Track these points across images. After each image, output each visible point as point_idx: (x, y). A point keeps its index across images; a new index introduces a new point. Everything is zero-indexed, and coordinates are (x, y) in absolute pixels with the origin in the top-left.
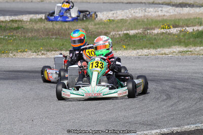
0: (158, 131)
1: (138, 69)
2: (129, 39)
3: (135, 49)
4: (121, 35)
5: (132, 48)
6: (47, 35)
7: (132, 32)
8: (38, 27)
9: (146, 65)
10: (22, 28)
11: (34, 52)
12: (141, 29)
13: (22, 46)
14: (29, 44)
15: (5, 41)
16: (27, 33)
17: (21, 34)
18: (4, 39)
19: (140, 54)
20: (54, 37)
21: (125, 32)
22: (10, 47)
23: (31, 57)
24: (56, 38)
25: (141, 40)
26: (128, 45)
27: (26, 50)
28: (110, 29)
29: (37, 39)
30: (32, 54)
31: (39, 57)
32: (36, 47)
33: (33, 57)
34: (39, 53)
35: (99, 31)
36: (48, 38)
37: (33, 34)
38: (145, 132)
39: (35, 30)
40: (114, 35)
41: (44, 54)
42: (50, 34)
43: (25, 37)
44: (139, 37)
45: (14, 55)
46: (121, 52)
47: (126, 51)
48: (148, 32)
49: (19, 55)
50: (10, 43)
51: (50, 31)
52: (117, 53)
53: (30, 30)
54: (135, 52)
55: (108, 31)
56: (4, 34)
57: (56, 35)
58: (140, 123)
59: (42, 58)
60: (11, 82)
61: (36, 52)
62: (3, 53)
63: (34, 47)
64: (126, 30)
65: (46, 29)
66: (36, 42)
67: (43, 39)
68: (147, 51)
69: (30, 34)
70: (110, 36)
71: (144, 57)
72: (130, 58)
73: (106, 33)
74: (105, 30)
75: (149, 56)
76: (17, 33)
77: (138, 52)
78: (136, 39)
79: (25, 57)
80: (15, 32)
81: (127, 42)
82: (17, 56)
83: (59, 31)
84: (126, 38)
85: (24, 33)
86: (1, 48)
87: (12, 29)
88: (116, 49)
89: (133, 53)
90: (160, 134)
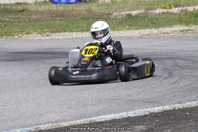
0: (160, 108)
1: (140, 49)
2: (131, 19)
3: (137, 29)
4: (124, 16)
5: (134, 28)
6: (52, 16)
7: (134, 13)
8: (43, 10)
9: (148, 44)
10: (27, 10)
12: (143, 10)
13: (27, 28)
14: (34, 26)
15: (10, 24)
16: (32, 15)
17: (26, 16)
18: (9, 21)
19: (142, 33)
20: (58, 19)
21: (128, 13)
22: (16, 29)
23: (36, 38)
24: (60, 20)
25: (143, 20)
26: (131, 25)
27: (31, 32)
28: (113, 10)
29: (42, 21)
30: (37, 35)
31: (45, 38)
32: (41, 28)
33: (38, 38)
34: (44, 34)
35: (102, 12)
36: (52, 20)
37: (37, 16)
38: (147, 109)
39: (40, 12)
40: (116, 16)
41: (49, 36)
42: (54, 16)
43: (30, 19)
44: (141, 17)
45: (20, 37)
46: (123, 32)
47: (128, 31)
48: (149, 12)
49: (25, 37)
50: (15, 25)
51: (54, 13)
52: (120, 33)
53: (35, 13)
54: (137, 32)
55: (111, 12)
56: (10, 16)
57: (60, 16)
58: (143, 101)
59: (46, 40)
60: (17, 63)
61: (40, 34)
62: (9, 35)
63: (39, 28)
64: (129, 11)
65: (51, 11)
66: (41, 23)
67: (47, 21)
68: (149, 30)
69: (34, 16)
70: (112, 17)
71: (146, 36)
72: (132, 38)
73: (109, 14)
74: (108, 10)
75: (151, 36)
76: (22, 15)
77: (140, 32)
78: (138, 19)
79: (31, 38)
80: (20, 15)
81: (129, 22)
82: (22, 38)
83: (63, 12)
84: (129, 18)
85: (29, 15)
86: (6, 30)
87: (17, 11)
88: (118, 30)
89: (135, 33)
90: (162, 111)
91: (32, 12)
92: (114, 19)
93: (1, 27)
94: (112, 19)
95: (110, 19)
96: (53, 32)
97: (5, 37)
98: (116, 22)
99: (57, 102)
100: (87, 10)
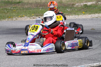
0: (98, 64)
1: (90, 26)
2: (87, 8)
3: (90, 14)
4: (82, 6)
5: (88, 13)
6: (37, 6)
7: (89, 4)
8: (32, 2)
9: (96, 23)
10: (22, 2)
11: (28, 17)
12: (95, 2)
13: (21, 14)
14: (25, 12)
15: (11, 11)
16: (24, 5)
17: (21, 6)
18: (10, 9)
19: (93, 17)
20: (41, 7)
21: (85, 3)
22: (14, 14)
23: (27, 20)
24: (42, 8)
25: (94, 8)
26: (86, 11)
27: (24, 16)
28: (76, 2)
29: (31, 9)
30: (27, 18)
31: (32, 20)
32: (30, 14)
33: (28, 20)
34: (32, 17)
35: (69, 3)
36: (37, 8)
37: (28, 6)
38: (89, 64)
39: (30, 4)
40: (78, 6)
41: (35, 18)
42: (39, 6)
43: (23, 8)
44: (93, 6)
45: (16, 19)
46: (81, 16)
47: (84, 16)
48: (99, 3)
49: (19, 19)
50: (14, 12)
51: (38, 4)
52: (79, 16)
53: (27, 4)
54: (90, 16)
55: (75, 3)
56: (11, 6)
57: (42, 6)
58: (88, 59)
59: (33, 21)
61: (29, 17)
62: (10, 18)
63: (29, 14)
64: (85, 2)
65: (37, 3)
66: (30, 10)
67: (34, 9)
68: (98, 15)
69: (26, 6)
70: (75, 6)
71: (95, 18)
72: (86, 20)
73: (73, 5)
74: (72, 2)
75: (98, 18)
76: (18, 5)
77: (92, 16)
78: (91, 7)
79: (23, 20)
80: (17, 5)
81: (86, 9)
82: (18, 20)
83: (44, 3)
84: (85, 7)
85: (23, 5)
86: (8, 15)
87: (16, 3)
88: (78, 14)
89: (89, 16)
90: (99, 66)
91: (25, 3)
92: (76, 8)
93: (5, 13)
94: (75, 8)
95: (73, 7)
96: (37, 16)
97: (7, 19)
98: (77, 9)
99: (34, 60)
100: (59, 2)
